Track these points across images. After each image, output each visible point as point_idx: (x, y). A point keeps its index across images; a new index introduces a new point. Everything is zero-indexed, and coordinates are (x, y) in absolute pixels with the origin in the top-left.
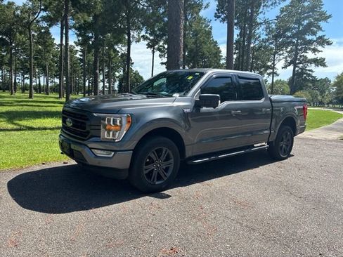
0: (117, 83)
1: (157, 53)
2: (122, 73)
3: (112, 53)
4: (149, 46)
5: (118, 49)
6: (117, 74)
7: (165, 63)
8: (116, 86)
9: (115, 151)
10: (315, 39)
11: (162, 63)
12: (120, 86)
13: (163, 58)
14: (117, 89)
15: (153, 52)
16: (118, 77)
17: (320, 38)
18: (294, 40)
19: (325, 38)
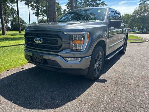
0: (10, 24)
1: (31, 8)
2: (12, 18)
3: (6, 7)
4: (26, 4)
5: (9, 5)
6: (10, 19)
7: (35, 13)
8: (10, 25)
9: (81, 58)
10: (101, 3)
11: (34, 13)
12: (12, 25)
13: (34, 11)
14: (10, 27)
15: (29, 7)
16: (10, 20)
17: (103, 2)
18: (92, 3)
19: (105, 2)
